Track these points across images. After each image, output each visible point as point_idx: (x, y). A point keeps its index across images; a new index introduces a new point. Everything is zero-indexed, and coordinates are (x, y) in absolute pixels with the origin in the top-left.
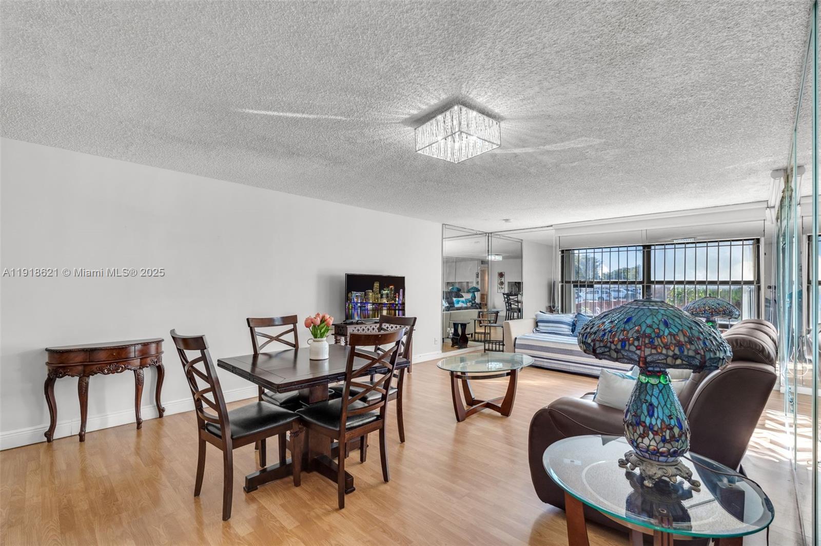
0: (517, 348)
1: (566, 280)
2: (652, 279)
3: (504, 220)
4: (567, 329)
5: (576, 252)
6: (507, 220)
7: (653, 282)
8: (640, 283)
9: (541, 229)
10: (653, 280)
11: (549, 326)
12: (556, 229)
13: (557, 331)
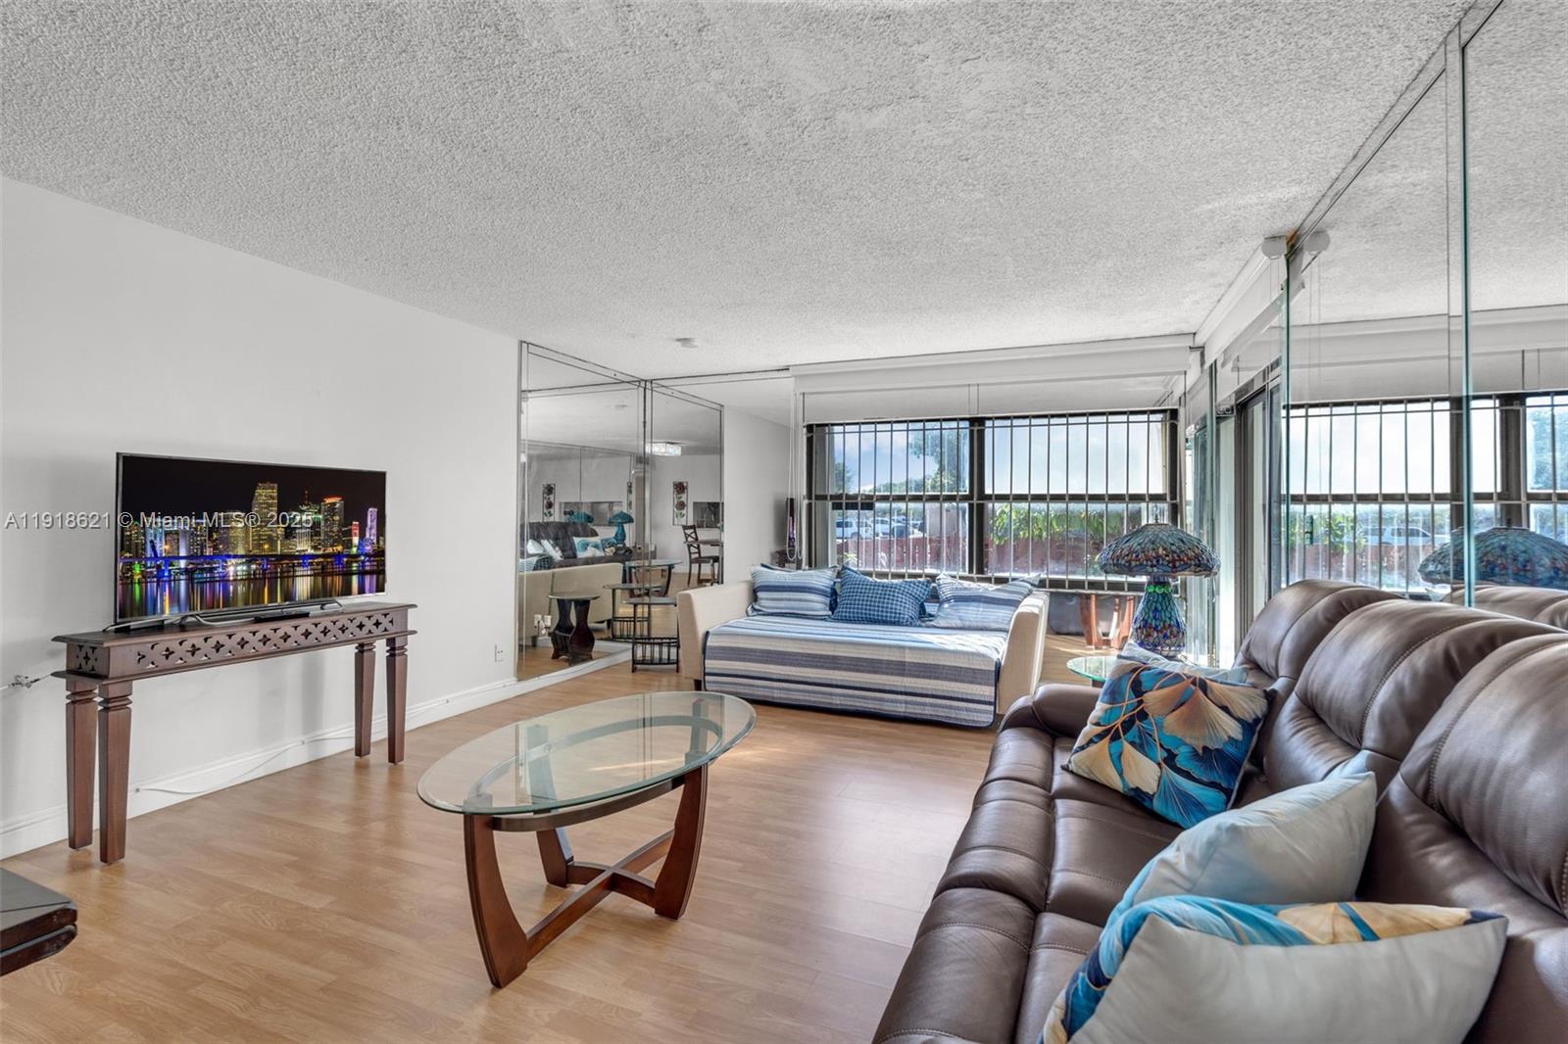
0: (711, 659)
1: (818, 493)
2: (988, 491)
3: (679, 340)
4: (818, 604)
5: (837, 429)
6: (685, 341)
7: (989, 498)
8: (964, 498)
9: (764, 375)
10: (991, 492)
11: (782, 600)
12: (795, 376)
13: (802, 609)
